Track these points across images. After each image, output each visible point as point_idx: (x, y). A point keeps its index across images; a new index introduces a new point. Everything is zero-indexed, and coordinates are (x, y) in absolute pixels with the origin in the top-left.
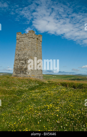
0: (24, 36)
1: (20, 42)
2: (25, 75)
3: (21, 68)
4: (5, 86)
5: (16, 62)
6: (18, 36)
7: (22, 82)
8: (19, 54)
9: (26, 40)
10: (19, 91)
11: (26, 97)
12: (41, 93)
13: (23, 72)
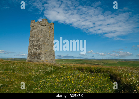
0: (37, 24)
1: (34, 29)
2: (39, 60)
3: (35, 54)
4: (21, 71)
5: (30, 48)
6: (32, 24)
7: (38, 67)
8: (33, 41)
9: (40, 28)
10: (36, 77)
11: (44, 84)
12: (59, 78)
13: (37, 57)
